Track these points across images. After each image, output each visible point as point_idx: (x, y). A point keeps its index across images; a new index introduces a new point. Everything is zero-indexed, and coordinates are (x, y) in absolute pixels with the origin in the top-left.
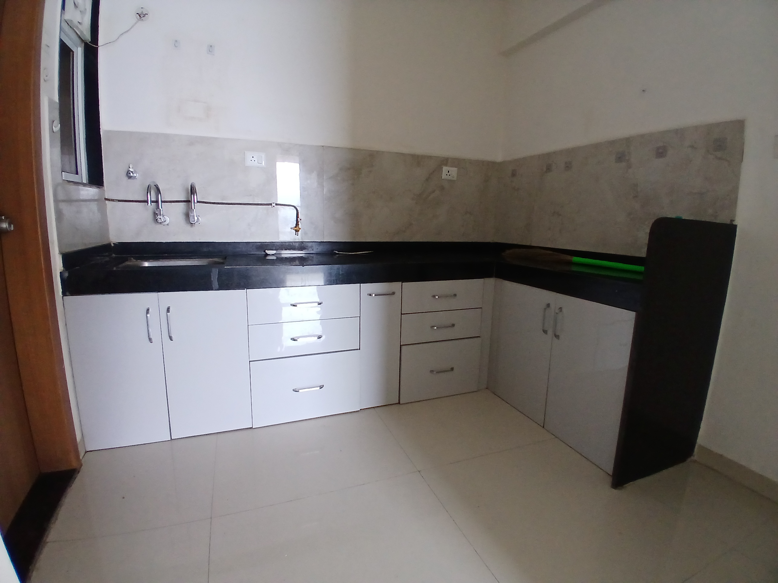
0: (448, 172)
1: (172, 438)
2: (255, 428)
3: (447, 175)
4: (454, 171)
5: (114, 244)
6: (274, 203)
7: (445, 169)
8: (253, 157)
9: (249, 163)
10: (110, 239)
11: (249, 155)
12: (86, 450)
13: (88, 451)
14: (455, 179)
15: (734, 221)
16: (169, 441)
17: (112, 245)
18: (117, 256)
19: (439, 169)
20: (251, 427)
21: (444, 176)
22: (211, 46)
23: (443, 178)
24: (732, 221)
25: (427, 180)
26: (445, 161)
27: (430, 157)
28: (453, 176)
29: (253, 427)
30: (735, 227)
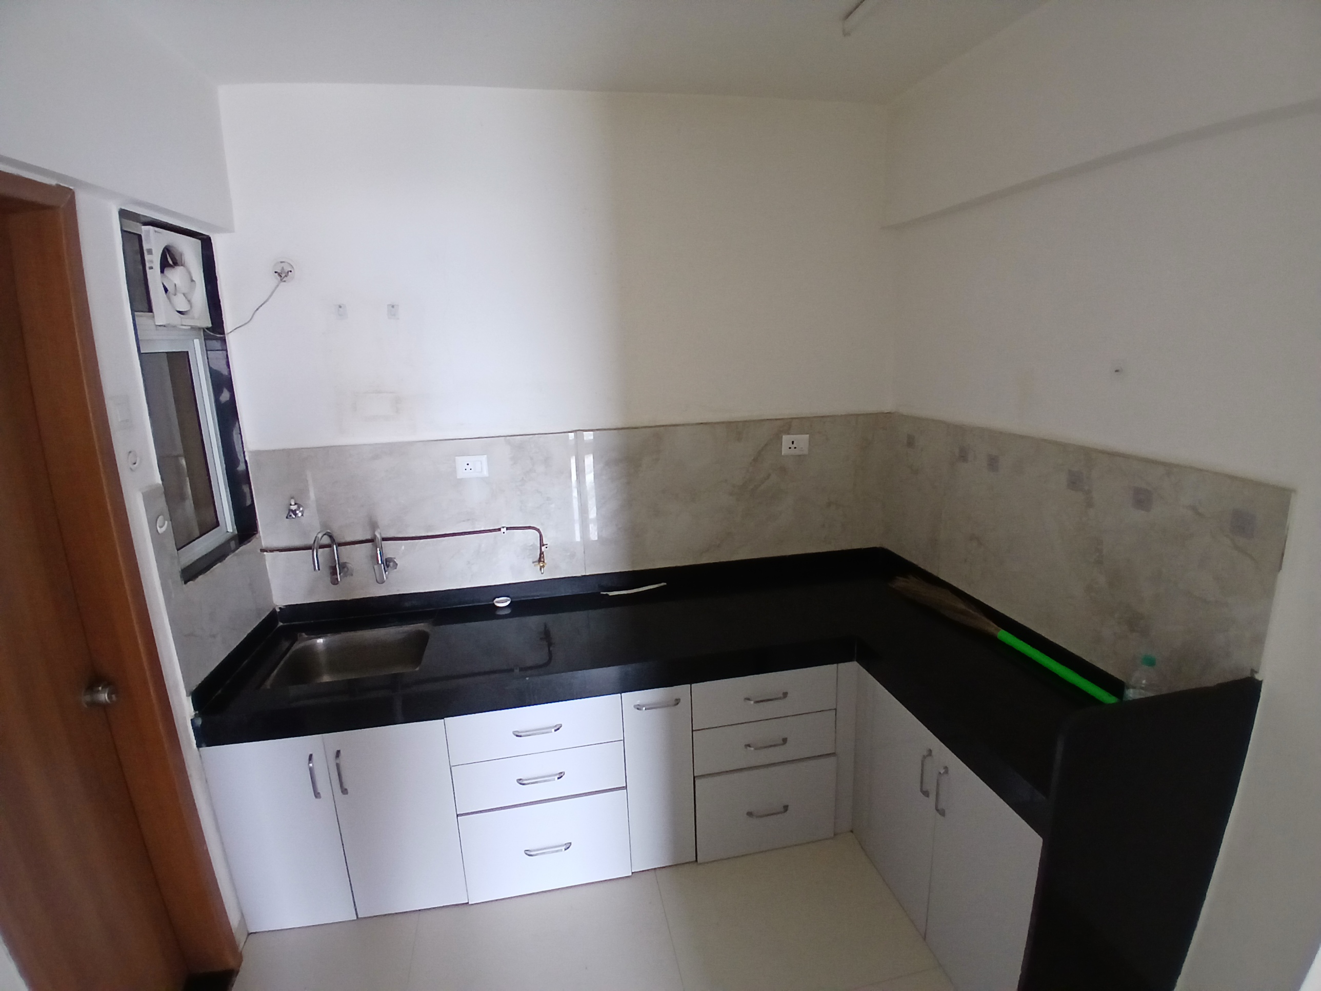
0: (793, 442)
1: (359, 916)
2: (472, 904)
3: (790, 448)
4: (802, 440)
5: (280, 608)
6: (503, 527)
7: (786, 439)
8: (468, 464)
9: (461, 474)
10: (274, 602)
11: (461, 461)
12: (248, 931)
13: (251, 933)
14: (806, 452)
15: (1256, 672)
16: (353, 920)
17: (278, 610)
18: (285, 624)
19: (778, 438)
20: (467, 902)
21: (785, 451)
22: (393, 307)
23: (783, 454)
24: (1254, 671)
25: (755, 460)
26: (787, 425)
27: (761, 421)
28: (802, 448)
29: (470, 903)
30: (1259, 683)
